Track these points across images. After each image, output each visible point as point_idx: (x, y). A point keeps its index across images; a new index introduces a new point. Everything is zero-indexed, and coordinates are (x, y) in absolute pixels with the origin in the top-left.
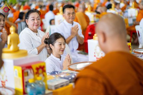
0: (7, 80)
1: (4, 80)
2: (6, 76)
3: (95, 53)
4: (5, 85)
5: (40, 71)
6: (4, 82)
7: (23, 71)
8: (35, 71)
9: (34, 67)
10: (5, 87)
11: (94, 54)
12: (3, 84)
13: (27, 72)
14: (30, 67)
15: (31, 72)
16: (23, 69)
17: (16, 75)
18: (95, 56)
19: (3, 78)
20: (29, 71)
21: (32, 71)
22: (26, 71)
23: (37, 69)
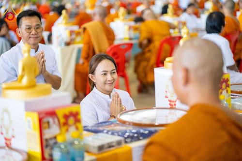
0: (13, 137)
1: (9, 136)
2: (13, 130)
3: (166, 92)
4: (10, 144)
5: (71, 120)
6: (9, 140)
7: (40, 120)
8: (62, 120)
9: (60, 113)
10: (11, 149)
11: (165, 94)
12: (8, 142)
13: (48, 123)
14: (52, 114)
15: (54, 122)
16: (41, 116)
17: (29, 127)
18: (166, 97)
19: (7, 133)
20: (51, 120)
21: (56, 121)
22: (45, 120)
23: (66, 117)
